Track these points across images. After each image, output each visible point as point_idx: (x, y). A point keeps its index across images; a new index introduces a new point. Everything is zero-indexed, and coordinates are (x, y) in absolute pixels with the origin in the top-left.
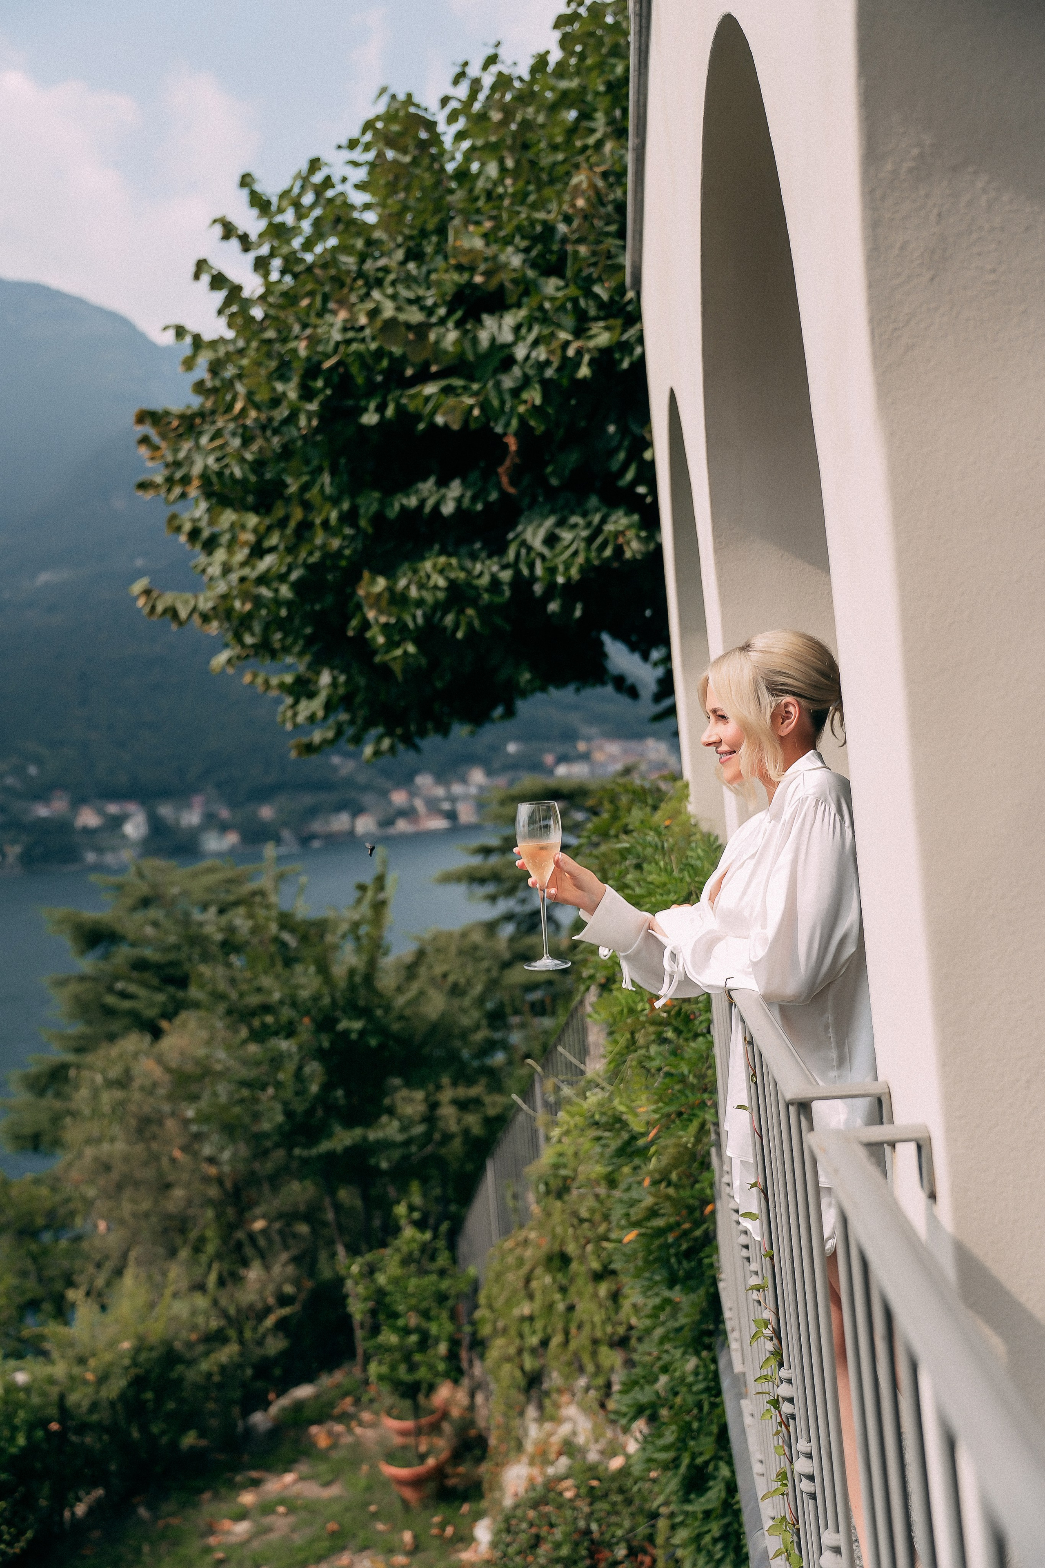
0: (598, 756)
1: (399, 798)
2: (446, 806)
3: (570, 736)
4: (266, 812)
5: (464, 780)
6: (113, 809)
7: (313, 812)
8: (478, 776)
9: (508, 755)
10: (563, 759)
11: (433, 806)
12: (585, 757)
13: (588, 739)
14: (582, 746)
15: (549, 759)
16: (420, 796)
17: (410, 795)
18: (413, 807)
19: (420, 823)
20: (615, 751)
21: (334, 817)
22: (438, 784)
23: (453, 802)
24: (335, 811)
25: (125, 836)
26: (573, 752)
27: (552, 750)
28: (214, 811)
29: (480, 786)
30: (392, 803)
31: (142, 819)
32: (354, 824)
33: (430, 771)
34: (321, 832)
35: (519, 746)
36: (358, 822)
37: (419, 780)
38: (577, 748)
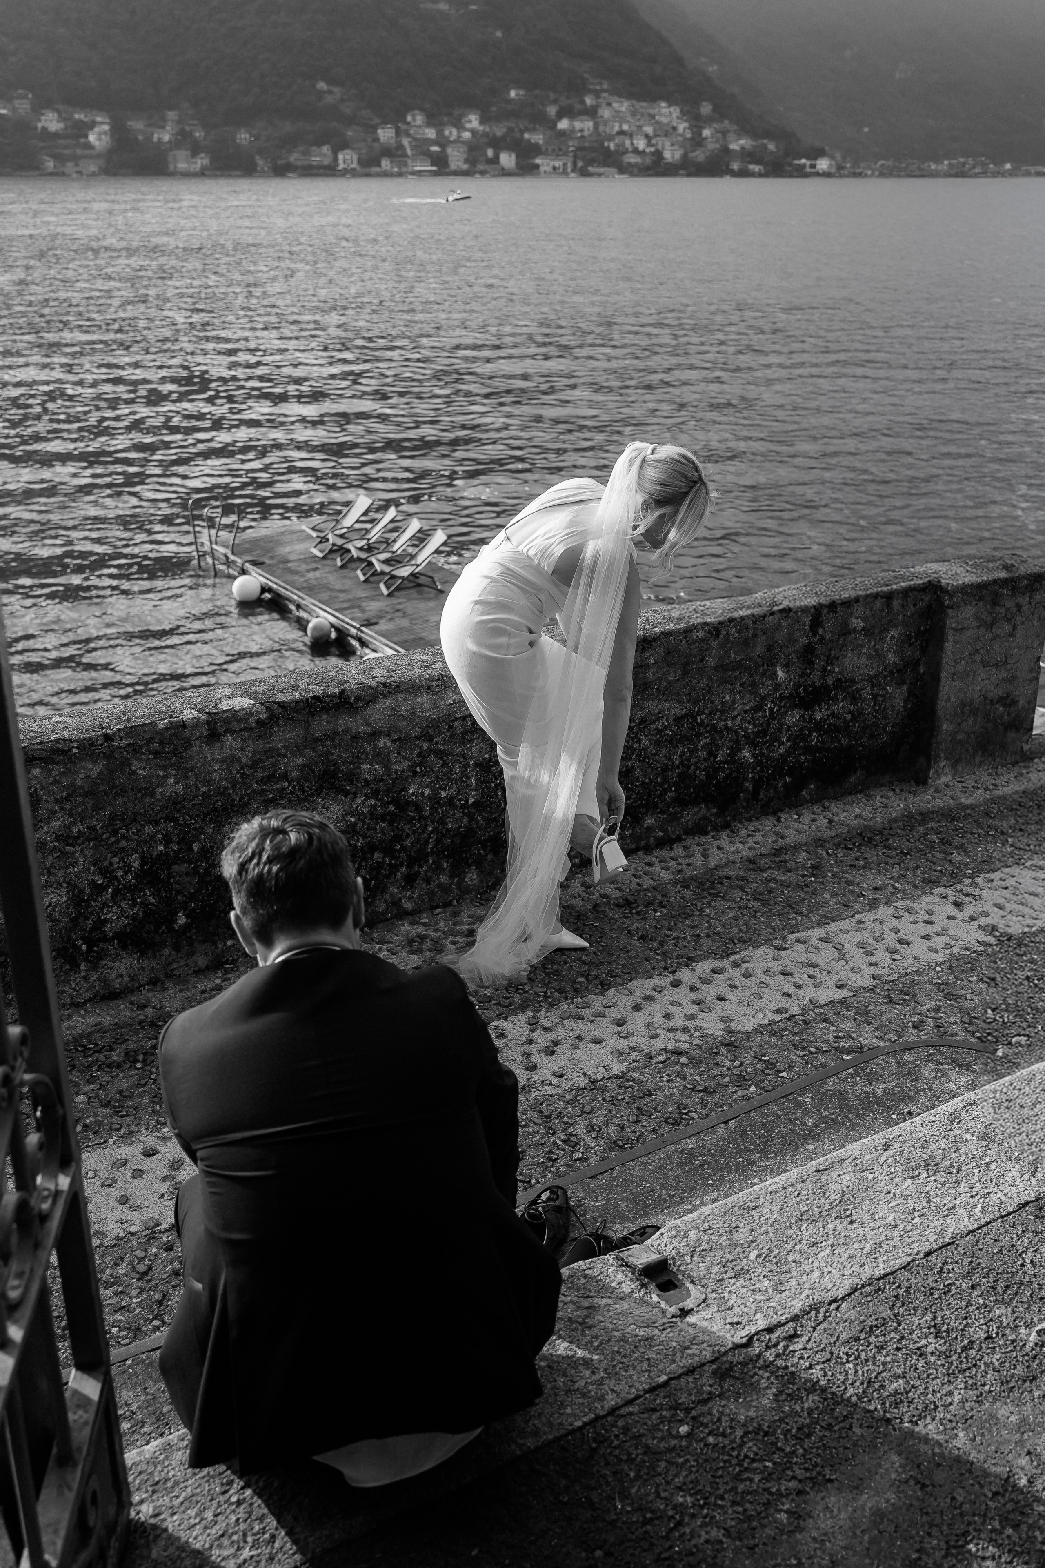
0: (606, 113)
1: (385, 134)
2: (435, 148)
3: (578, 88)
4: (243, 137)
5: (459, 126)
6: (78, 115)
7: (291, 141)
8: (473, 121)
9: (510, 101)
10: (565, 112)
11: (422, 148)
12: (591, 113)
13: (597, 94)
14: (589, 101)
15: (552, 110)
16: (408, 135)
17: (398, 133)
18: (400, 147)
19: (406, 165)
20: (624, 109)
21: (314, 148)
22: (429, 125)
23: (443, 146)
24: (319, 143)
25: (89, 146)
26: (578, 107)
27: (555, 102)
28: (187, 128)
29: (473, 132)
30: (377, 140)
31: (106, 127)
32: (336, 159)
33: (422, 109)
34: (299, 163)
35: (522, 92)
36: (340, 157)
37: (409, 118)
38: (583, 102)
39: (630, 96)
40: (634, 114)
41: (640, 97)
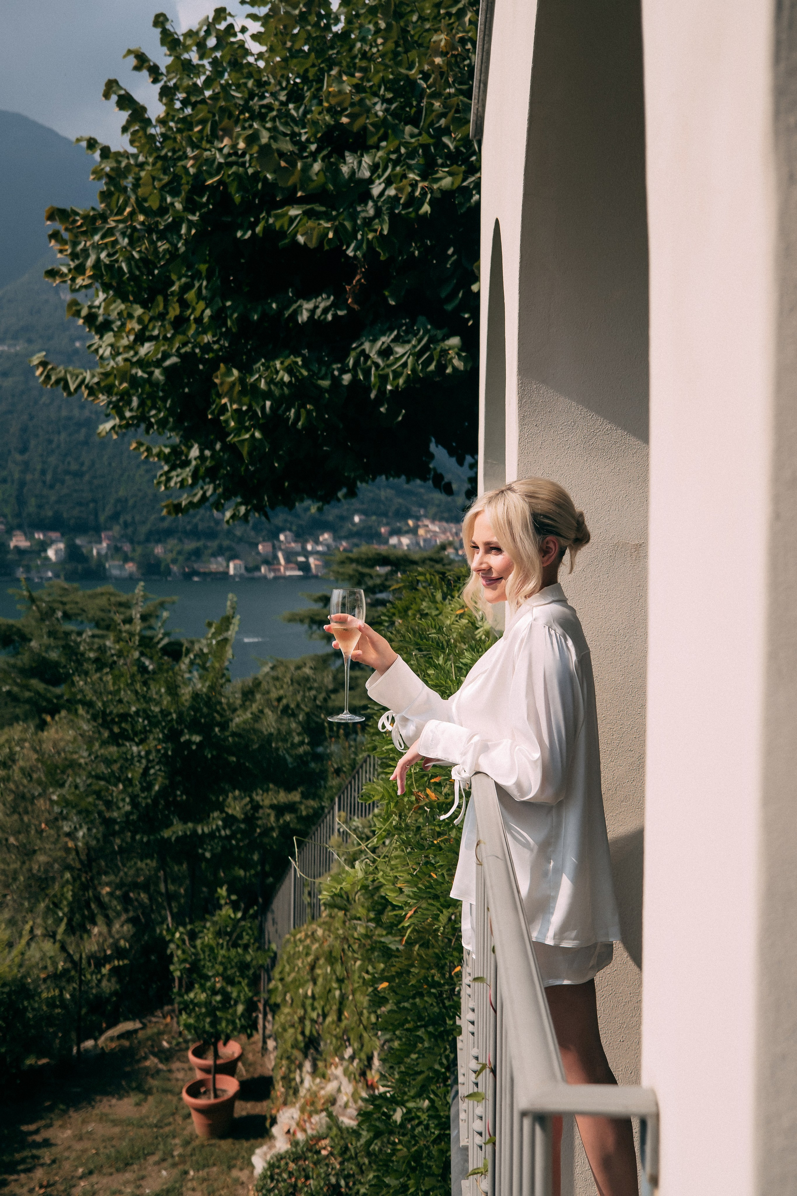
0: (422, 531)
1: (265, 549)
2: (301, 559)
3: (403, 514)
4: (159, 550)
5: (317, 542)
6: (39, 536)
7: (197, 554)
8: (328, 539)
9: (354, 524)
10: (397, 532)
11: (291, 559)
12: (412, 531)
13: (417, 518)
14: (411, 523)
15: (385, 530)
16: (281, 549)
17: (274, 547)
18: (276, 557)
19: (279, 570)
20: (437, 529)
21: (212, 559)
22: (295, 541)
23: (307, 557)
24: (214, 555)
25: (47, 559)
26: (405, 528)
27: (387, 524)
28: (119, 545)
29: (328, 546)
30: (258, 553)
31: (61, 546)
32: (228, 566)
33: (290, 530)
34: (202, 570)
35: (363, 517)
36: (231, 565)
37: (282, 537)
38: (408, 525)
39: (441, 519)
40: (444, 532)
41: (448, 521)
